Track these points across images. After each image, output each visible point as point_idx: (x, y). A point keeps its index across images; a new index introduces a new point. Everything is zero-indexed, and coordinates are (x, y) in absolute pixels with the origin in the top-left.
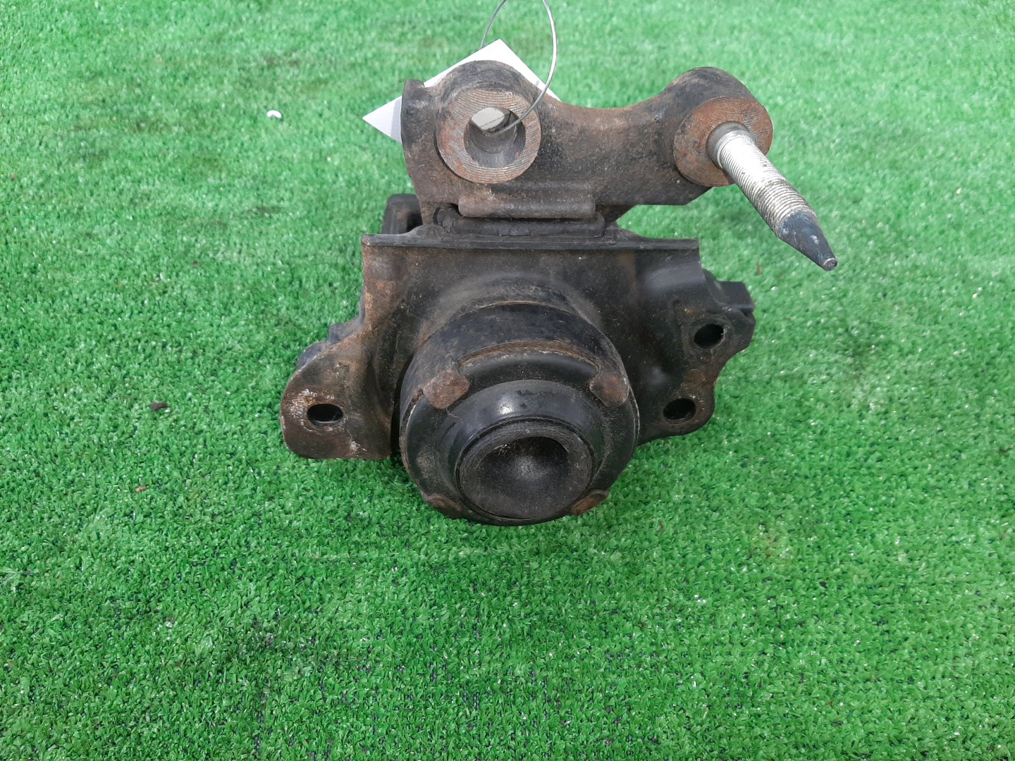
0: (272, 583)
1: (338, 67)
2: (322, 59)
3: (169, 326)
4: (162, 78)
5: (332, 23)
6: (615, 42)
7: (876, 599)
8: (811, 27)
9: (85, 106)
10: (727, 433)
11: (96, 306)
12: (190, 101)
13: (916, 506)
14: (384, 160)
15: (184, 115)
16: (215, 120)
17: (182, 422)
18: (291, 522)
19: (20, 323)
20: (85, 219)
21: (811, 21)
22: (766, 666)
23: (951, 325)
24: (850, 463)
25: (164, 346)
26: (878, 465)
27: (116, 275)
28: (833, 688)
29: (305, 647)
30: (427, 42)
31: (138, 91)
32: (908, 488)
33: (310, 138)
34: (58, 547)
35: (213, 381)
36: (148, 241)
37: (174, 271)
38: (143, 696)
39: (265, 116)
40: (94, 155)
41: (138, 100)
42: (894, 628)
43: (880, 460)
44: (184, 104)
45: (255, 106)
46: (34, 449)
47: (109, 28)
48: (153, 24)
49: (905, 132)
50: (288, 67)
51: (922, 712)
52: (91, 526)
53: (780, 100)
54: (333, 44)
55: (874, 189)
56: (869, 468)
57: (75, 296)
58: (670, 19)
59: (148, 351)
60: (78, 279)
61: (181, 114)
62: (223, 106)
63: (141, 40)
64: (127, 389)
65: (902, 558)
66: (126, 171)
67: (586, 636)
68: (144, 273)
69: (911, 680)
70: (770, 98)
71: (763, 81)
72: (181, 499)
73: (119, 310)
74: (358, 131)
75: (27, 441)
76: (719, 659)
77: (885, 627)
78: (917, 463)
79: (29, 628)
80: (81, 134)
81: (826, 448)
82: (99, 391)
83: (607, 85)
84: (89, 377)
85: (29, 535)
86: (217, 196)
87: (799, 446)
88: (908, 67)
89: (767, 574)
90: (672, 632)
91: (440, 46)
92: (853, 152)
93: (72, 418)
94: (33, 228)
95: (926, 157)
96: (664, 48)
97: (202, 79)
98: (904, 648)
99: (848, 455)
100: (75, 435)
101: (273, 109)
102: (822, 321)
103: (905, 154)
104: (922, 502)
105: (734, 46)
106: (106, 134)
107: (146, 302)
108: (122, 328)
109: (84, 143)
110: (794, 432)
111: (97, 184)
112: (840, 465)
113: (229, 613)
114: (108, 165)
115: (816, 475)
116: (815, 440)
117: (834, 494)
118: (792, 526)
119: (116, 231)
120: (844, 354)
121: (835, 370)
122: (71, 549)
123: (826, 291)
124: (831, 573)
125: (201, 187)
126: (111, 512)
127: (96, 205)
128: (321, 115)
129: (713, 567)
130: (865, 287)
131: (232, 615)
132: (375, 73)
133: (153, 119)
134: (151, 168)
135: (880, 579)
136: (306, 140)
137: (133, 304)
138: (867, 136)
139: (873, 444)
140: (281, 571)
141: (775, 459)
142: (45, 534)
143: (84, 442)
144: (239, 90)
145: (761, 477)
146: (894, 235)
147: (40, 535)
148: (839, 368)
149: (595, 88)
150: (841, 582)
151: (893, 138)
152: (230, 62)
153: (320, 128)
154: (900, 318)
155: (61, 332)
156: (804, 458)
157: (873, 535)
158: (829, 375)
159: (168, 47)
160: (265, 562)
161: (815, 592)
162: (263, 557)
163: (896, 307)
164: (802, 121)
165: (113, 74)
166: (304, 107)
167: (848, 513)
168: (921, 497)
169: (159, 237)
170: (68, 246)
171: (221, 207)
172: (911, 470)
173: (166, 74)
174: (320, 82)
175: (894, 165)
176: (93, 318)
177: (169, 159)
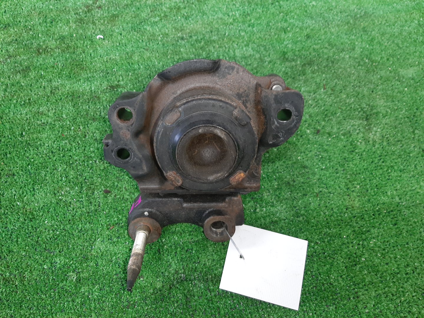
0: (177, 255)
1: (120, 7)
2: (112, 3)
3: (94, 152)
4: (40, 24)
7: (392, 216)
9: (9, 44)
10: (328, 161)
11: (58, 148)
12: (58, 34)
13: (399, 178)
14: (157, 55)
15: (58, 43)
16: (73, 43)
17: (118, 197)
18: (175, 229)
19: (28, 163)
20: (34, 105)
22: (361, 249)
23: (398, 101)
24: (374, 165)
25: (95, 162)
26: (383, 164)
27: (61, 131)
28: (384, 252)
29: (198, 277)
31: (31, 33)
32: (395, 171)
33: (121, 47)
34: (85, 258)
35: (123, 175)
36: (68, 111)
37: (86, 125)
38: (143, 310)
39: (96, 38)
40: (24, 70)
41: (33, 38)
42: (399, 226)
43: (383, 162)
44: (56, 36)
45: (89, 33)
46: (59, 220)
49: (365, 12)
50: (97, 10)
51: (413, 254)
52: (96, 247)
55: (359, 42)
56: (380, 166)
57: (47, 145)
59: (90, 165)
60: (44, 136)
61: (56, 42)
62: (74, 35)
63: (21, 4)
64: (88, 185)
65: (397, 199)
66: (41, 76)
68: (73, 128)
69: (407, 244)
70: (310, 3)
73: (69, 149)
74: (141, 41)
75: (55, 217)
76: (346, 250)
77: (396, 226)
78: (396, 161)
79: (86, 294)
80: (12, 59)
81: (364, 160)
82: (77, 188)
83: (243, 4)
84: (69, 183)
85: (71, 256)
86: (89, 83)
87: (355, 162)
89: (354, 215)
90: (327, 243)
92: (347, 25)
93: (70, 203)
94: (12, 113)
95: (375, 24)
97: (59, 22)
98: (404, 233)
99: (372, 162)
100: (75, 210)
101: (98, 35)
102: (353, 107)
103: (367, 24)
104: (400, 176)
106: (25, 58)
107: (79, 142)
108: (74, 157)
109: (16, 65)
110: (352, 156)
111: (31, 85)
112: (371, 167)
113: (164, 270)
114: (32, 74)
115: (363, 172)
116: (360, 158)
117: (370, 179)
118: (359, 194)
119: (50, 108)
120: (363, 120)
121: (361, 127)
122: (91, 258)
123: (352, 94)
124: (375, 210)
125: (80, 79)
126: (102, 239)
127: (36, 96)
128: (121, 34)
129: (336, 216)
130: (365, 89)
131: (166, 271)
132: (139, 8)
133: (44, 47)
134: (53, 73)
135: (392, 209)
136: (119, 48)
137: (74, 144)
138: (351, 16)
139: (380, 156)
140: (179, 249)
141: (347, 168)
142: (78, 254)
143: (80, 212)
144: (79, 26)
145: (344, 176)
146: (370, 63)
147: (76, 255)
148: (362, 126)
149: (237, 6)
150: (379, 213)
151: (361, 17)
152: (69, 11)
153: (123, 41)
154: (380, 101)
155: (48, 163)
156: (358, 166)
157: (386, 193)
158: (359, 130)
159: (36, 6)
160: (171, 246)
161: (372, 218)
162: (169, 245)
163: (378, 96)
164: (325, 12)
165: (15, 25)
166: (112, 31)
167: (377, 186)
168: (400, 174)
169: (71, 108)
170: (32, 120)
171: (93, 88)
172: (395, 164)
173: (41, 22)
174: (114, 17)
175: (364, 30)
176: (59, 154)
177: (60, 67)
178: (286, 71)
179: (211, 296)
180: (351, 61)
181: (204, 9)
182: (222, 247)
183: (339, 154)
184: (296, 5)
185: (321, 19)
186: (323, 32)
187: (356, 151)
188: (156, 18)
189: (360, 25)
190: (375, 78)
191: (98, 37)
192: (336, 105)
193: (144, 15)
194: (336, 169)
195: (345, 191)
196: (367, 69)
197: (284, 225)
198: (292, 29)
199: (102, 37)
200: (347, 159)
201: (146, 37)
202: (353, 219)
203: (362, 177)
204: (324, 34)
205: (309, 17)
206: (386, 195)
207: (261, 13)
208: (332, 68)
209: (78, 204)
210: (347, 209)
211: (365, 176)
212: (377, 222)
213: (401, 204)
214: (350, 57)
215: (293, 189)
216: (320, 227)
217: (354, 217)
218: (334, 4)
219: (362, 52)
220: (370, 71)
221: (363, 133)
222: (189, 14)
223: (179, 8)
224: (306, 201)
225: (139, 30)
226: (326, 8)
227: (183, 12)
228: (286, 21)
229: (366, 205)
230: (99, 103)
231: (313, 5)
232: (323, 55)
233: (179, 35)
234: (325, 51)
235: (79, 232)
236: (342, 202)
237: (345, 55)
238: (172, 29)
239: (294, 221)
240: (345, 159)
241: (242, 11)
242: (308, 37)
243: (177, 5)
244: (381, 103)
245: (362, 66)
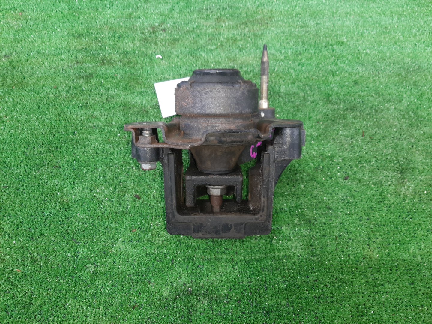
0: (188, 269)
1: (182, 32)
2: (175, 28)
4: (109, 37)
5: (177, 10)
6: (298, 21)
7: (410, 275)
8: (380, 14)
9: (79, 51)
10: (354, 207)
11: (103, 150)
12: (123, 49)
13: (424, 238)
15: (121, 56)
16: (134, 59)
17: (146, 203)
18: (192, 243)
19: (74, 159)
20: (90, 109)
21: (379, 11)
22: (371, 302)
24: (401, 220)
25: (132, 168)
27: (108, 136)
28: (395, 309)
29: (204, 294)
30: (218, 20)
31: (100, 44)
32: (422, 230)
33: (176, 69)
34: (106, 254)
35: (154, 184)
36: (118, 119)
38: (147, 313)
39: (156, 58)
40: (87, 76)
41: (101, 49)
42: (416, 286)
43: (411, 218)
44: (120, 51)
45: (150, 52)
46: (90, 214)
47: (81, 11)
48: (100, 9)
49: (419, 66)
50: (161, 32)
51: (427, 318)
52: (117, 245)
53: (368, 51)
54: (178, 20)
55: (408, 95)
56: (407, 222)
57: (93, 146)
58: (321, 8)
59: (127, 170)
60: (93, 137)
61: (120, 56)
62: (137, 52)
63: (96, 18)
64: (122, 187)
65: (419, 258)
66: (101, 85)
67: (307, 290)
68: (119, 135)
69: (422, 306)
70: (364, 50)
71: (361, 42)
72: (150, 234)
73: (112, 152)
74: (195, 65)
75: (87, 211)
76: (355, 299)
77: (413, 286)
78: (425, 220)
79: (100, 287)
80: (79, 65)
81: (391, 213)
82: (111, 188)
83: (297, 43)
84: (106, 182)
85: (93, 249)
86: (142, 97)
87: (381, 213)
88: (420, 35)
89: (370, 266)
90: (337, 288)
91: (224, 21)
92: (398, 77)
93: (103, 201)
94: (69, 113)
95: (428, 80)
96: (319, 24)
97: (126, 38)
98: (419, 294)
99: (400, 217)
100: (105, 208)
101: (158, 54)
102: (389, 158)
103: (419, 78)
104: (427, 236)
105: (348, 23)
106: (90, 66)
107: (122, 148)
108: (115, 160)
109: (81, 70)
110: (379, 206)
111: (91, 91)
112: (397, 221)
113: (174, 280)
114: (94, 81)
115: (388, 225)
116: (387, 210)
117: (394, 233)
118: (379, 246)
119: (103, 114)
120: (397, 173)
121: (394, 180)
122: (111, 255)
123: (390, 145)
124: (393, 265)
125: (134, 92)
126: (124, 240)
127: (93, 101)
128: (178, 57)
129: (351, 263)
130: (405, 143)
131: (175, 281)
132: (198, 36)
133: (109, 59)
134: (112, 83)
135: (411, 267)
136: (174, 69)
137: (117, 149)
138: (404, 69)
139: (409, 212)
140: (191, 264)
141: (372, 218)
142: (100, 249)
143: (109, 211)
144: (142, 44)
145: (367, 225)
146: (416, 118)
147: (98, 249)
148: (396, 179)
149: (291, 44)
150: (397, 268)
151: (414, 70)
152: (137, 29)
153: (179, 64)
154: (419, 157)
155: (91, 162)
156: (383, 218)
157: (409, 250)
158: (392, 182)
159: (109, 21)
160: (184, 260)
161: (388, 273)
162: (183, 258)
163: (417, 152)
164: (378, 61)
165: (88, 35)
166: (171, 53)
167: (400, 241)
168: (426, 234)
169: (122, 117)
170: (86, 122)
171: (144, 102)
172: (423, 223)
173: (110, 35)
174: (176, 40)
175: (415, 84)
176: (103, 156)
177: (119, 78)
178: (327, 113)
179: (212, 315)
180: (395, 113)
181: (259, 43)
182: (233, 270)
183: (366, 202)
184: (349, 51)
185: (372, 68)
186: (372, 80)
187: (385, 202)
188: (212, 46)
189: (412, 79)
190: (417, 133)
191: (157, 57)
192: (372, 153)
193: (202, 42)
194: (361, 217)
195: (366, 241)
196: (410, 123)
197: (297, 261)
198: (341, 73)
199: (161, 57)
200: (373, 209)
201: (200, 63)
202: (368, 270)
203: (387, 229)
204: (373, 82)
205: (360, 64)
206: (408, 252)
207: (313, 54)
208: (375, 116)
209: (109, 203)
210: (364, 259)
211: (389, 229)
212: (393, 278)
213: (422, 264)
214: (395, 108)
215: (313, 227)
216: (333, 270)
217: (371, 268)
218: (388, 54)
219: (408, 106)
220: (414, 125)
221: (396, 186)
222: (244, 46)
223: (235, 40)
224: (324, 242)
225: (195, 55)
226: (380, 57)
227: (239, 43)
228: (336, 64)
229: (385, 259)
230: (147, 117)
231: (367, 53)
232: (368, 103)
233: (230, 65)
234: (371, 99)
235: (105, 229)
236: (361, 250)
237: (390, 106)
238: (225, 59)
239: (308, 259)
240: (371, 208)
241: (295, 50)
242: (356, 83)
243: (234, 36)
244: (419, 159)
245: (406, 119)
